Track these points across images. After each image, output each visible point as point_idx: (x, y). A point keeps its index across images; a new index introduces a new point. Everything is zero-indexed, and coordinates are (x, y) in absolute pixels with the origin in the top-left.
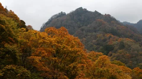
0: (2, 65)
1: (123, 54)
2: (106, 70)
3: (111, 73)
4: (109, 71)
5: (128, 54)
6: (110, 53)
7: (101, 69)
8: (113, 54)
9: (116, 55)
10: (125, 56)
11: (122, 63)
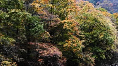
0: (9, 10)
1: (107, 3)
2: (90, 14)
3: (94, 17)
4: (93, 15)
5: (111, 4)
6: (98, 2)
7: (87, 13)
8: (100, 4)
9: (102, 4)
10: (108, 5)
11: (105, 10)
